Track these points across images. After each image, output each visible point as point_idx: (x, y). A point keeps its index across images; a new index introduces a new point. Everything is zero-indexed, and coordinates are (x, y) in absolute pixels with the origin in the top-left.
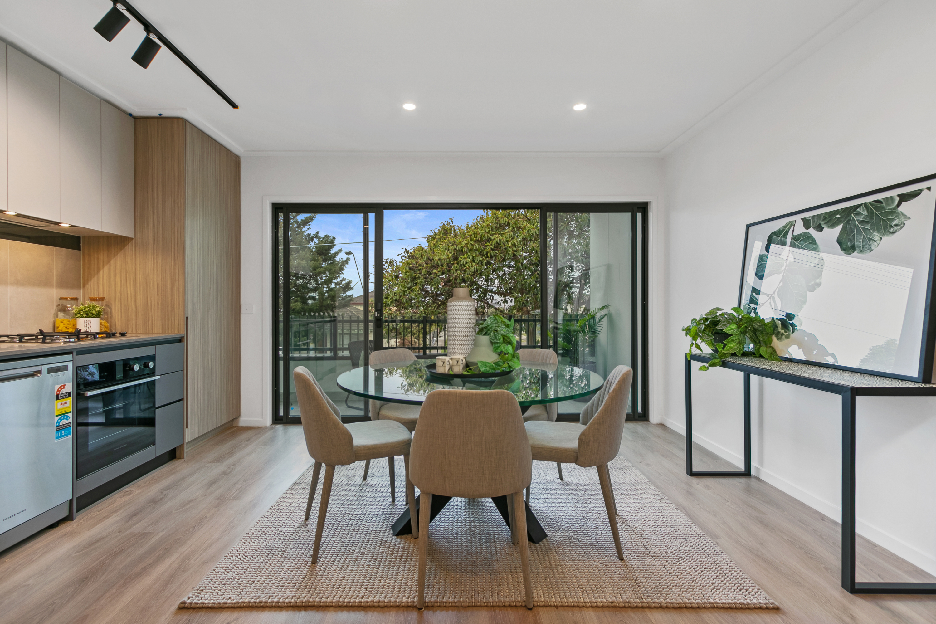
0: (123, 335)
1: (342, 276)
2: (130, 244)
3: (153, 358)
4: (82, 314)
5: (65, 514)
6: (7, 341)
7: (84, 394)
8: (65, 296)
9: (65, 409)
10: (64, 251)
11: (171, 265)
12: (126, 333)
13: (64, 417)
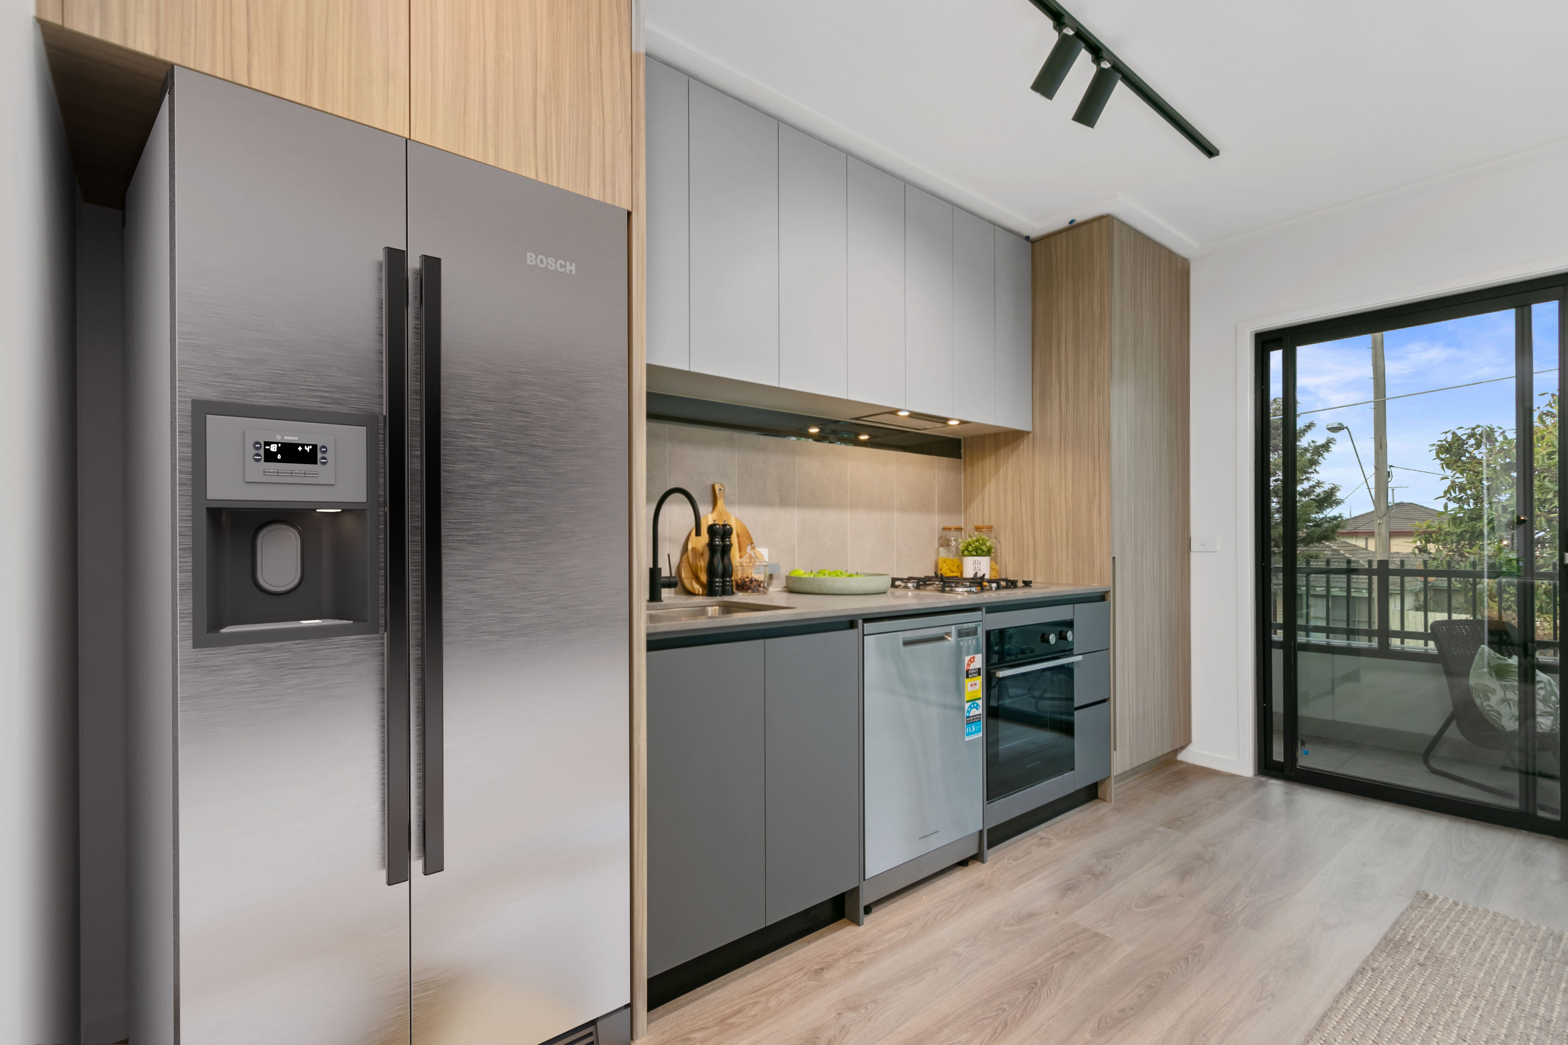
0: (1027, 584)
1: (1315, 477)
2: (1025, 442)
3: (1070, 624)
4: (971, 552)
5: (973, 851)
6: (900, 586)
7: (995, 674)
8: (947, 525)
9: (975, 694)
10: (944, 461)
11: (1088, 469)
12: (1031, 582)
13: (973, 704)
